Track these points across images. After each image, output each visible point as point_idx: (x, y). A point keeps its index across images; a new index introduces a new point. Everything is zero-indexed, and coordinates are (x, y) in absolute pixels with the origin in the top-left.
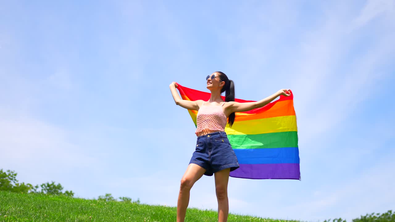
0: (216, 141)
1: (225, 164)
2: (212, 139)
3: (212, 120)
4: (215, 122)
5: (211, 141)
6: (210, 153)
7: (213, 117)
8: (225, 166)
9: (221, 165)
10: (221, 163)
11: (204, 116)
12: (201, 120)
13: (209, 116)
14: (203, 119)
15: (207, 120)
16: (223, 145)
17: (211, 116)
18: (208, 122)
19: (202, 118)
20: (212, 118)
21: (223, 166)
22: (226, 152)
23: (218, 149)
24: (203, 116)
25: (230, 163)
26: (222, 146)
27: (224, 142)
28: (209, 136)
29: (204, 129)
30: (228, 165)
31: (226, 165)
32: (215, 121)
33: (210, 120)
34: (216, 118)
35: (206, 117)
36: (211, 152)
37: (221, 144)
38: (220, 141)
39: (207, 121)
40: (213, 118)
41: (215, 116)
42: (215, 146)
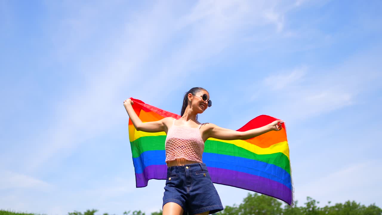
0: (197, 174)
1: (207, 205)
2: (191, 171)
3: (189, 147)
4: (192, 150)
5: (190, 173)
6: (189, 189)
7: (190, 143)
8: (208, 207)
9: (202, 206)
10: (204, 204)
11: (178, 140)
12: (173, 145)
13: (183, 141)
14: (176, 144)
15: (182, 146)
16: (205, 180)
17: (187, 142)
18: (184, 149)
19: (174, 143)
20: (188, 144)
21: (205, 208)
22: (208, 189)
23: (199, 185)
24: (176, 140)
25: (214, 204)
26: (203, 182)
27: (206, 176)
28: (187, 167)
29: (178, 158)
30: (212, 206)
31: (210, 206)
32: (192, 148)
33: (185, 147)
34: (193, 145)
35: (180, 141)
36: (191, 189)
37: (202, 178)
38: (202, 175)
39: (182, 148)
40: (190, 145)
41: (192, 143)
42: (196, 181)
